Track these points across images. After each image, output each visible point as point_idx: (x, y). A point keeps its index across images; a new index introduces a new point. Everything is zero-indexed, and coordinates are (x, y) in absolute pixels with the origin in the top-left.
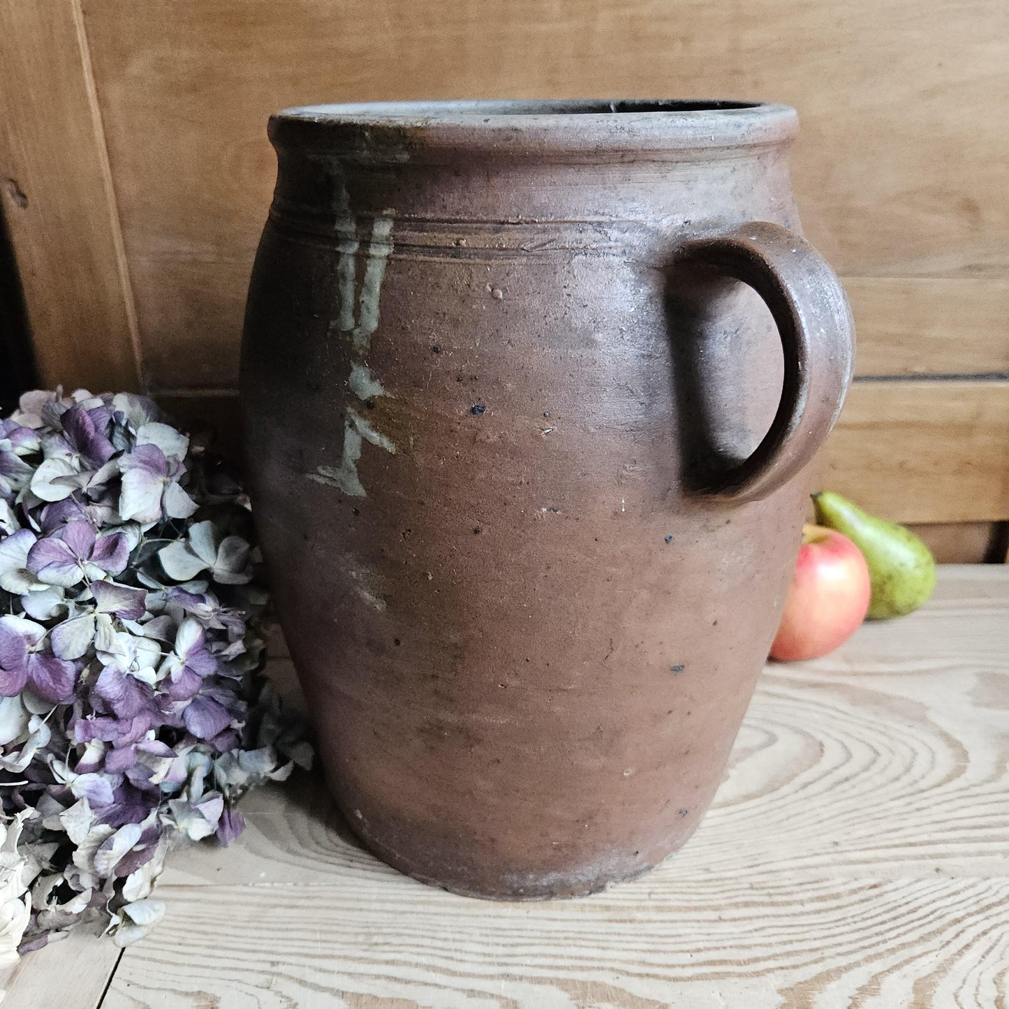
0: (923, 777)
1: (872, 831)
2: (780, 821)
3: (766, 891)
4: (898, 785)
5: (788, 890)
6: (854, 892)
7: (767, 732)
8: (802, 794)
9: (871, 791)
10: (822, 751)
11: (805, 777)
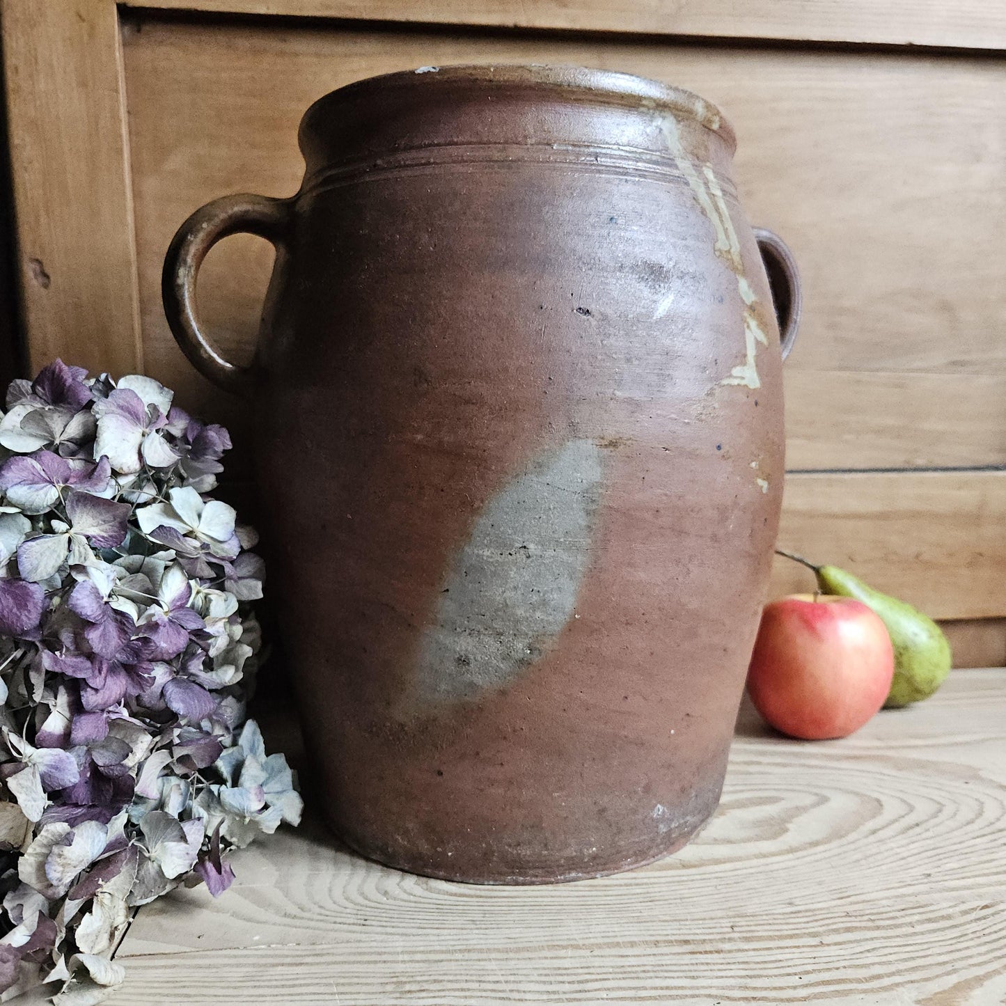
0: (998, 819)
1: (964, 863)
2: (858, 861)
3: (866, 918)
4: (975, 826)
5: (891, 915)
6: (965, 913)
7: (816, 794)
8: (872, 838)
9: (948, 833)
10: (881, 805)
11: (871, 825)
